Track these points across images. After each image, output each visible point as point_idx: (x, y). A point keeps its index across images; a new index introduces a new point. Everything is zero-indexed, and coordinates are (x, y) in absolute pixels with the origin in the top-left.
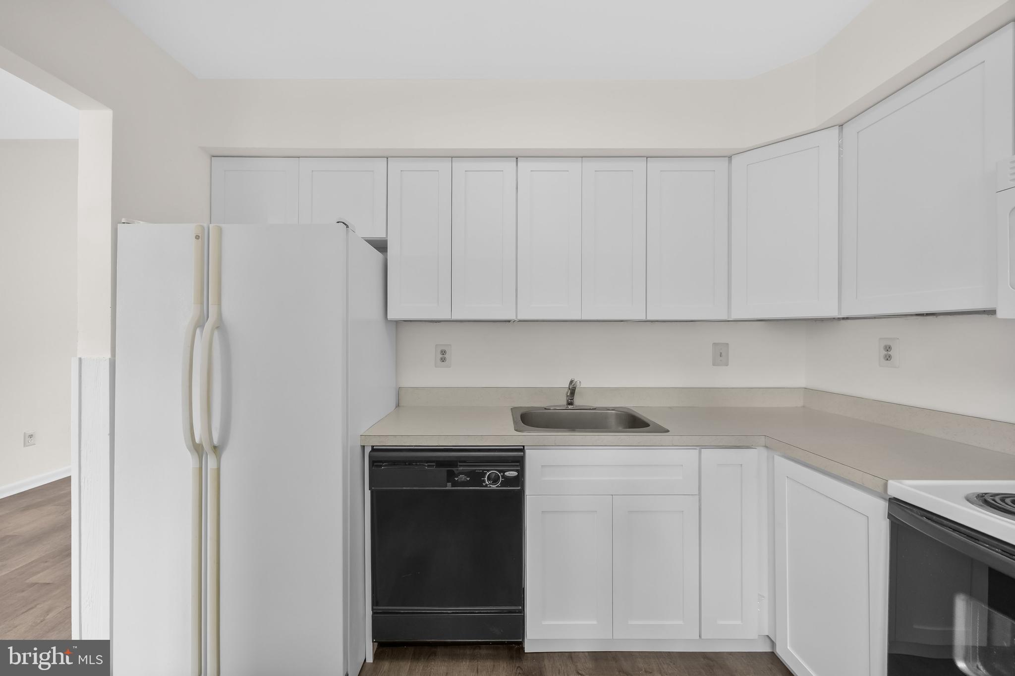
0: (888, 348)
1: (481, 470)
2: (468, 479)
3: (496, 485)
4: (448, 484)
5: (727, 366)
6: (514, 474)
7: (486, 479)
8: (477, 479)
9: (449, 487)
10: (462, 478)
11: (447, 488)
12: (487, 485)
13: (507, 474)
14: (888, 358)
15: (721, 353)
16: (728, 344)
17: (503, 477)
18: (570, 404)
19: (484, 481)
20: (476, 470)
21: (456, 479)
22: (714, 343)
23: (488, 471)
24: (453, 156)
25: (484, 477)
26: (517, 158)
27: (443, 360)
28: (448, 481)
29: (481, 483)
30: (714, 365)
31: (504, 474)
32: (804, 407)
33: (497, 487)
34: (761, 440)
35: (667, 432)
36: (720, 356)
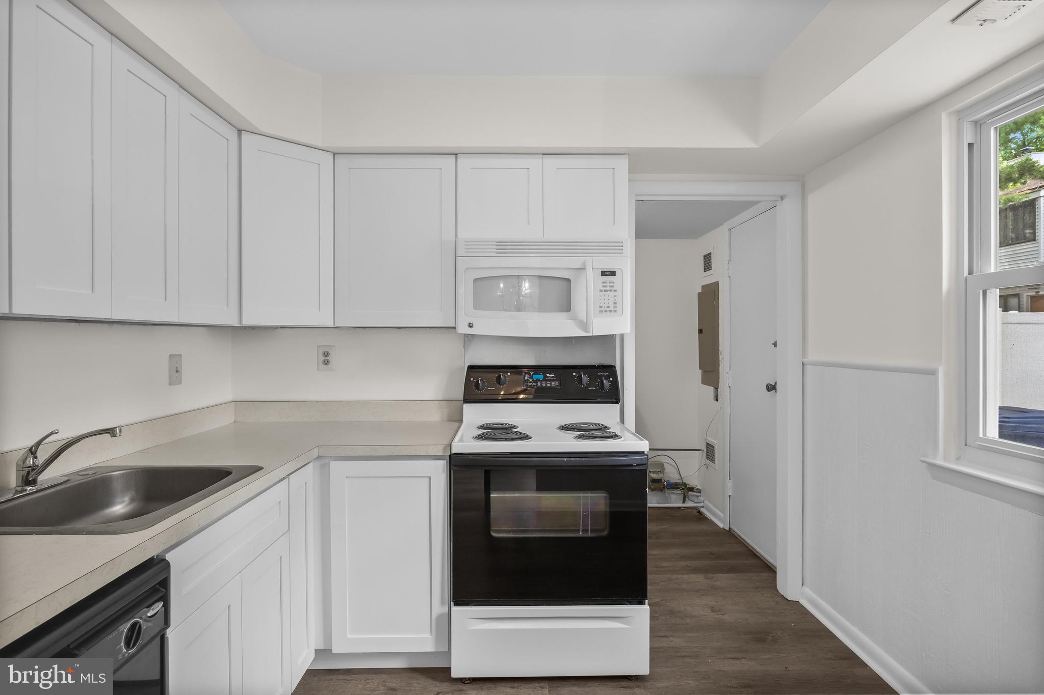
0: (327, 354)
5: (180, 384)
6: (160, 604)
14: (326, 363)
15: (176, 368)
16: (181, 356)
22: (171, 355)
30: (170, 385)
32: (235, 422)
34: (315, 452)
35: (262, 468)
36: (175, 373)
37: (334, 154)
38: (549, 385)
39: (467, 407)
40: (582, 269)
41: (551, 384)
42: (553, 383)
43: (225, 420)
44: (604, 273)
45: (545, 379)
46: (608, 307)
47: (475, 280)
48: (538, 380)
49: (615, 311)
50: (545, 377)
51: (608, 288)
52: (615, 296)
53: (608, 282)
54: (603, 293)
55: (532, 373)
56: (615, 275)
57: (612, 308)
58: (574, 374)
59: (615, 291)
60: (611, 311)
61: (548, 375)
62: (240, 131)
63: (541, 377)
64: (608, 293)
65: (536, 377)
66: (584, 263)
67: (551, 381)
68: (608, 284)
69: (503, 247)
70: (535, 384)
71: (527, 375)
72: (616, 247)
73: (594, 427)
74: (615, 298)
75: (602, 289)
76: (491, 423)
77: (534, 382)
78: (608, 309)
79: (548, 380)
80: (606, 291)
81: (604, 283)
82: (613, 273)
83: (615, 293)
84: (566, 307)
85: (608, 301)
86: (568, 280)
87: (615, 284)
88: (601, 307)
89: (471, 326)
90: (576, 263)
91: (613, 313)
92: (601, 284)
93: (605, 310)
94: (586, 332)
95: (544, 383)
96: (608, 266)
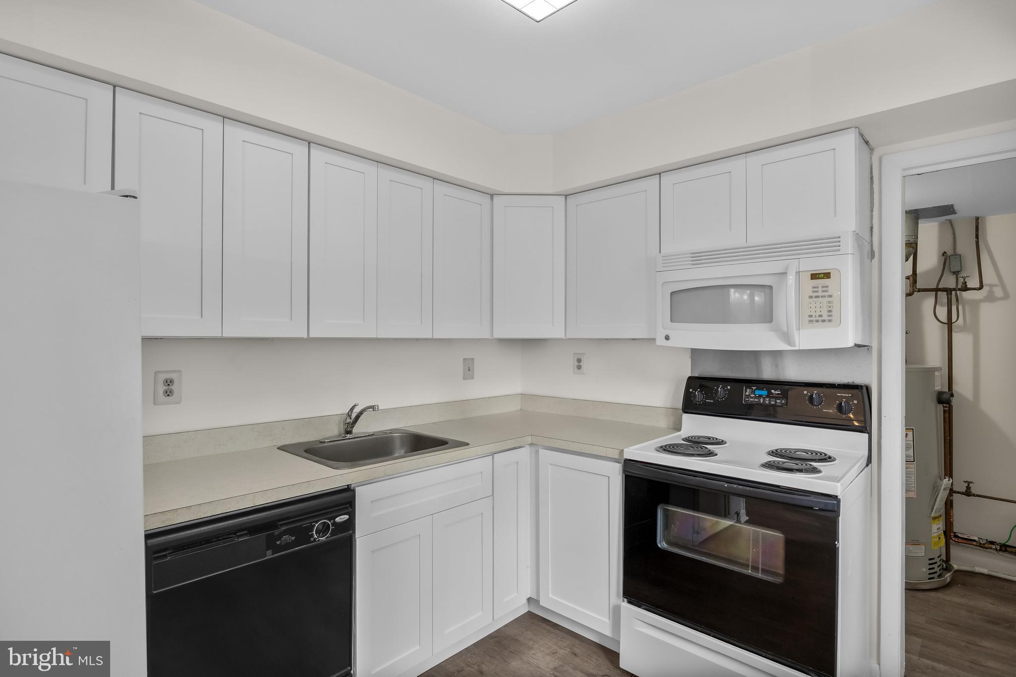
0: (579, 361)
1: (308, 523)
2: (293, 538)
3: (326, 535)
4: (268, 552)
5: (473, 379)
6: (346, 517)
7: (314, 532)
8: (303, 535)
9: (269, 555)
10: (287, 538)
11: (266, 558)
12: (315, 539)
13: (338, 520)
14: (579, 367)
15: (469, 367)
16: (473, 359)
17: (334, 524)
18: (350, 432)
19: (312, 536)
20: (302, 525)
21: (278, 543)
22: (464, 359)
23: (316, 522)
24: (226, 117)
25: (312, 531)
26: (309, 143)
27: (168, 393)
28: (268, 549)
29: (307, 538)
30: (464, 379)
31: (334, 521)
32: (521, 410)
33: (326, 538)
34: (529, 439)
35: (468, 444)
36: (469, 371)
37: (566, 196)
38: (773, 403)
39: (686, 417)
40: (784, 274)
41: (776, 402)
42: (778, 401)
43: (514, 407)
44: (814, 276)
45: (769, 395)
46: (821, 316)
47: (672, 294)
48: (760, 396)
49: (830, 321)
50: (770, 393)
51: (820, 294)
52: (829, 302)
53: (820, 286)
54: (814, 299)
55: (754, 388)
56: (830, 278)
57: (825, 317)
58: (805, 392)
59: (830, 296)
60: (824, 321)
61: (773, 391)
62: (492, 196)
63: (765, 393)
64: (820, 299)
65: (758, 392)
66: (787, 268)
67: (776, 398)
68: (820, 289)
69: (698, 258)
70: (756, 400)
71: (748, 390)
72: (832, 243)
73: (814, 457)
74: (830, 305)
75: (811, 295)
76: (693, 436)
77: (756, 397)
78: (820, 319)
79: (773, 397)
80: (817, 297)
81: (814, 287)
82: (827, 275)
83: (830, 299)
84: (767, 316)
85: (820, 309)
86: (771, 287)
87: (829, 289)
88: (810, 316)
89: (667, 338)
90: (776, 266)
91: (826, 323)
92: (811, 289)
93: (816, 320)
94: (790, 346)
95: (768, 399)
96: (820, 266)
